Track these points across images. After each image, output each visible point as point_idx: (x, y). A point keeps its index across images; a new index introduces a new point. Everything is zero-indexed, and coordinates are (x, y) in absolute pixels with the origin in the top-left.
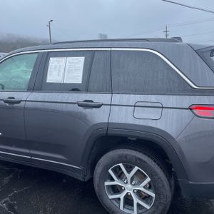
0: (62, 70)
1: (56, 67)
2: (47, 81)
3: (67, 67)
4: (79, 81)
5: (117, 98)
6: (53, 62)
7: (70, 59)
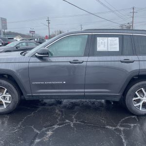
0: (106, 44)
1: (102, 42)
2: (98, 50)
3: (109, 43)
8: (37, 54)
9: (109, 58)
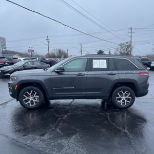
2: (94, 68)
4: (106, 67)
5: (120, 72)
6: (94, 61)
7: (100, 60)
8: (56, 70)
9: (100, 72)
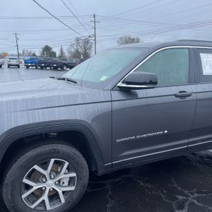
2: (204, 74)
8: (120, 84)
